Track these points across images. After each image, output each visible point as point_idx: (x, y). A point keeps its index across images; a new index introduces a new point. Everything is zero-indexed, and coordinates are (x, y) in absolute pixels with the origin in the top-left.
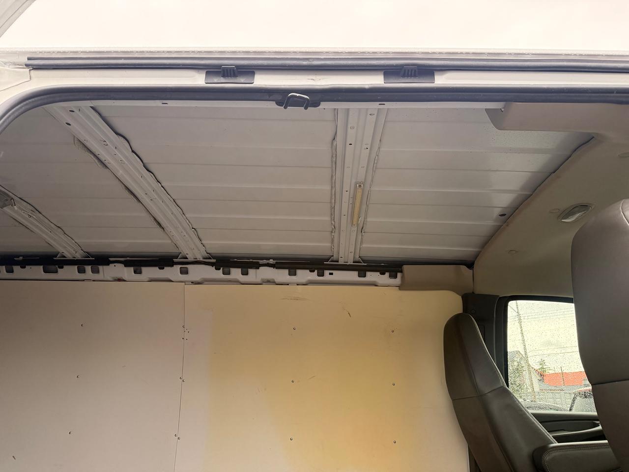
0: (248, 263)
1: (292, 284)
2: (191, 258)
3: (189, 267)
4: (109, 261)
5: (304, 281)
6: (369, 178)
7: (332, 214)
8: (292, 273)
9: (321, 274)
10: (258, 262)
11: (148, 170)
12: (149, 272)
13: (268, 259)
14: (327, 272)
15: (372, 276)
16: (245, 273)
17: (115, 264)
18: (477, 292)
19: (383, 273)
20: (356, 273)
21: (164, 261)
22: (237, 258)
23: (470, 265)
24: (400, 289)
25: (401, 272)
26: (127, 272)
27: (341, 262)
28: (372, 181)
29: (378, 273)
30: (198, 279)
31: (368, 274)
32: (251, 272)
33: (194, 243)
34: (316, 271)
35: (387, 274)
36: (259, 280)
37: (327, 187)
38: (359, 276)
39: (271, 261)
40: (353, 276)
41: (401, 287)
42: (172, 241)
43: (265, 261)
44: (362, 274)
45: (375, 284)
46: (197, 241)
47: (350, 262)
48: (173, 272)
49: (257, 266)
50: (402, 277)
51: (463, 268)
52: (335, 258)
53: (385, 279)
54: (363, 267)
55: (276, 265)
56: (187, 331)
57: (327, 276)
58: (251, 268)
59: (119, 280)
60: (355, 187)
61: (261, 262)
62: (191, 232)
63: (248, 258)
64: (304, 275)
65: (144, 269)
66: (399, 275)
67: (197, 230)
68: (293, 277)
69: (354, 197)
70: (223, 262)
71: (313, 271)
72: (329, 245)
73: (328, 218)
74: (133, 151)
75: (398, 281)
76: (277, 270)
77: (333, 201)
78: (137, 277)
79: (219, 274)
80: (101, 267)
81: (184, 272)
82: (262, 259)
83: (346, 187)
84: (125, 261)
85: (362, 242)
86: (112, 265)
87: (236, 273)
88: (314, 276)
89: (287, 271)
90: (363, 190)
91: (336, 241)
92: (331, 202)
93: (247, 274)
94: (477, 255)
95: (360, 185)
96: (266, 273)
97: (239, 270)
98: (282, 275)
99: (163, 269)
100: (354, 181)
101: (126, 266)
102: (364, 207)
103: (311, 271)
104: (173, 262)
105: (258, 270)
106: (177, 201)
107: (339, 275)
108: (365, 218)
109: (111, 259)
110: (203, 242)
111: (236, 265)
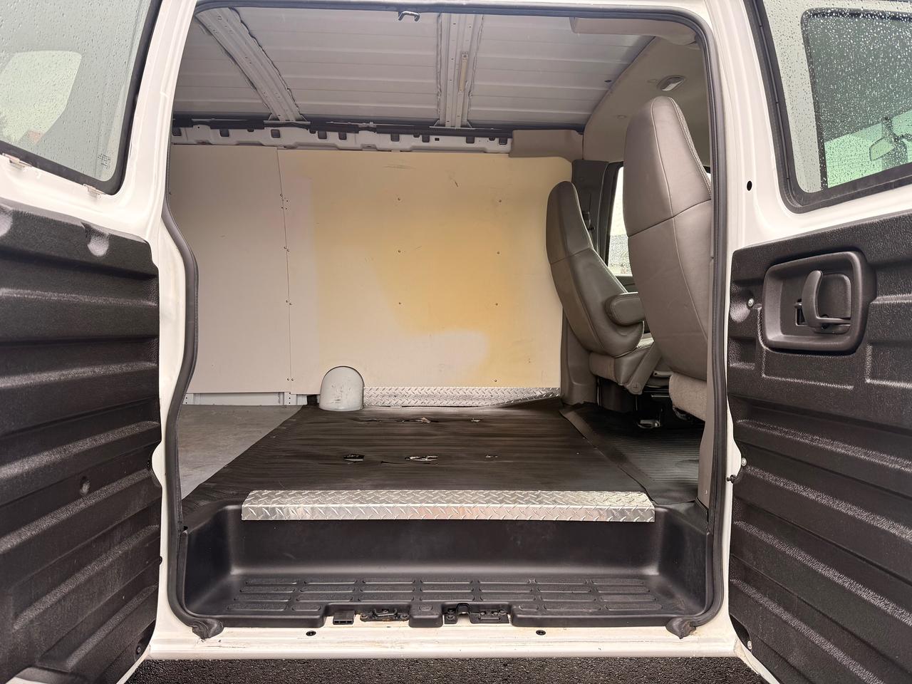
0: (346, 126)
1: (396, 150)
2: (282, 120)
3: (282, 129)
4: (193, 122)
5: (408, 147)
6: (475, 47)
7: (438, 78)
8: (395, 138)
9: (426, 140)
10: (357, 125)
11: (252, 37)
12: (237, 135)
13: (368, 121)
14: (432, 138)
15: (481, 142)
16: (343, 138)
17: (199, 126)
18: (586, 159)
19: (492, 139)
20: (464, 139)
21: (254, 122)
22: (335, 120)
23: (580, 129)
24: (509, 156)
25: (511, 137)
26: (213, 135)
27: (448, 126)
28: (478, 49)
29: (488, 139)
30: (291, 143)
31: (477, 139)
32: (350, 136)
33: (289, 106)
34: (421, 136)
35: (497, 140)
36: (359, 146)
37: (433, 53)
38: (467, 142)
39: (371, 124)
40: (460, 142)
41: (511, 154)
42: (263, 101)
43: (364, 125)
44: (470, 140)
45: (484, 151)
46: (292, 102)
47: (458, 127)
48: (264, 135)
49: (356, 130)
50: (512, 143)
51: (574, 133)
52: (441, 121)
53: (494, 145)
54: (472, 131)
55: (378, 130)
56: (285, 201)
57: (433, 142)
58: (349, 132)
59: (204, 143)
60: (461, 58)
61: (360, 125)
62: (286, 93)
63: (346, 120)
64: (407, 141)
65: (231, 131)
66: (509, 141)
67: (292, 90)
68: (396, 143)
69: (460, 65)
70: (319, 125)
71: (418, 136)
72: (435, 107)
73: (434, 81)
74: (242, 22)
75: (507, 147)
76: (378, 135)
77: (439, 66)
78: (225, 140)
79: (314, 138)
80: (183, 130)
81: (276, 135)
82: (362, 121)
83: (452, 55)
84: (211, 122)
85: (470, 105)
86: (195, 127)
87: (333, 137)
88: (418, 142)
89: (389, 136)
90: (468, 60)
91: (442, 105)
92: (437, 67)
93: (345, 138)
94: (588, 118)
95: (465, 55)
96: (366, 137)
97: (336, 134)
98: (384, 140)
99: (253, 131)
100: (459, 50)
101: (212, 128)
102: (470, 71)
103: (415, 137)
104: (264, 124)
105: (357, 134)
106: (274, 63)
107: (445, 141)
108: (473, 81)
109: (194, 120)
110: (297, 103)
111: (333, 128)
